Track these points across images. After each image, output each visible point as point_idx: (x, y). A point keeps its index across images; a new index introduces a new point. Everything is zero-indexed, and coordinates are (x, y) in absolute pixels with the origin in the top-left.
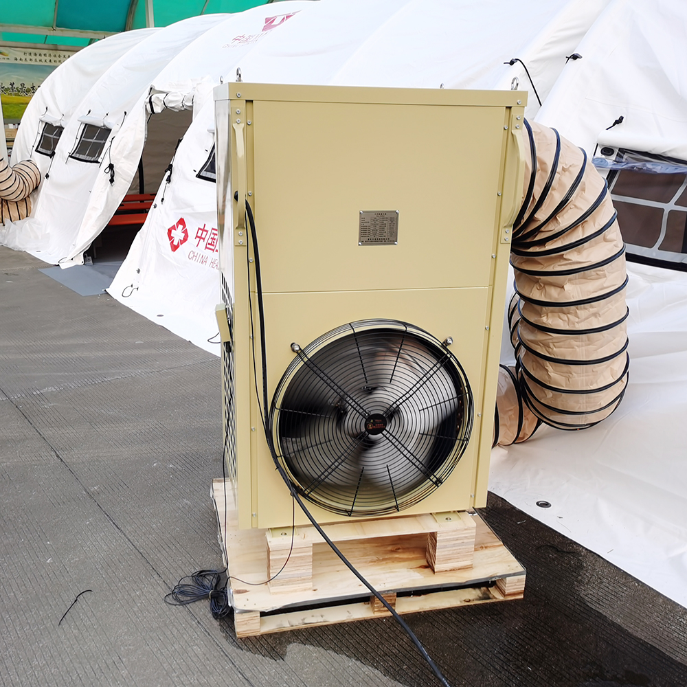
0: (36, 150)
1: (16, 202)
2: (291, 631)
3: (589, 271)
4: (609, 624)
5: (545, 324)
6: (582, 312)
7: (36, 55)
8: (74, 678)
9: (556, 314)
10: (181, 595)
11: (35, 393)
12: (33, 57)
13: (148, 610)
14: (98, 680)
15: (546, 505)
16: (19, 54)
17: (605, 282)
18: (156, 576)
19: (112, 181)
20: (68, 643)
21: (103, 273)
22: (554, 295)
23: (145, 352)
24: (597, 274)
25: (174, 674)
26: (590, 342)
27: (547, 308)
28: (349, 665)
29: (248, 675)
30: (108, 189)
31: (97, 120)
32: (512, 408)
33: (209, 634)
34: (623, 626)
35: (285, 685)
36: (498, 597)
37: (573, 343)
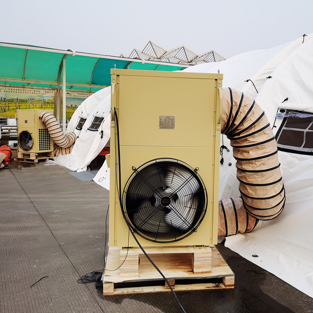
0: (76, 128)
1: (65, 149)
2: (127, 294)
3: (258, 145)
4: (270, 299)
5: (244, 168)
6: (258, 163)
7: (82, 94)
8: (30, 305)
9: (248, 164)
10: (85, 280)
11: (50, 212)
12: (81, 95)
13: (69, 285)
14: (40, 306)
15: (256, 256)
16: (76, 94)
17: (265, 151)
18: (77, 273)
19: (102, 137)
20: (32, 294)
21: (93, 174)
22: (246, 156)
23: (101, 200)
24: (262, 147)
25: (72, 306)
26: (263, 176)
27: (244, 161)
28: (148, 307)
29: (103, 308)
30: (100, 140)
31: (100, 115)
32: (244, 214)
33: (92, 294)
34: (277, 300)
35: (117, 312)
36: (223, 287)
37: (256, 176)
